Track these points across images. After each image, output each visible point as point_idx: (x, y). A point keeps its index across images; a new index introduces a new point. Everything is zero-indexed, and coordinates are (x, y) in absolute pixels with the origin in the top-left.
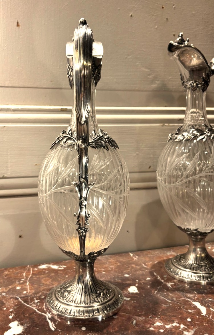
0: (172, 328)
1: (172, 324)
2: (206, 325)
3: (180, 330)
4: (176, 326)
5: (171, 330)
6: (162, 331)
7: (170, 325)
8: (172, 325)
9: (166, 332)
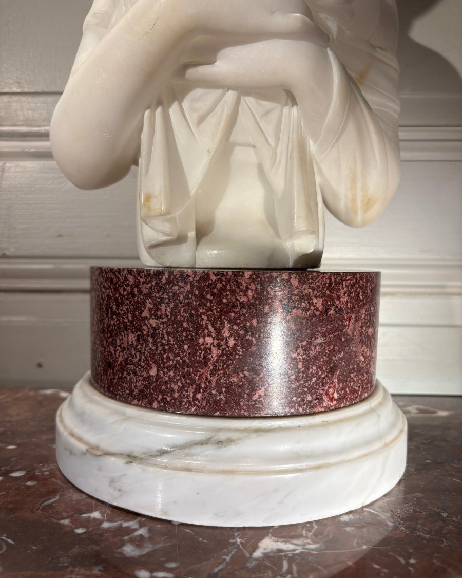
0: (113, 529)
1: (125, 521)
2: (205, 541)
3: (126, 538)
4: (128, 527)
5: (101, 535)
6: (80, 531)
7: (119, 522)
8: (121, 524)
9: (84, 536)
